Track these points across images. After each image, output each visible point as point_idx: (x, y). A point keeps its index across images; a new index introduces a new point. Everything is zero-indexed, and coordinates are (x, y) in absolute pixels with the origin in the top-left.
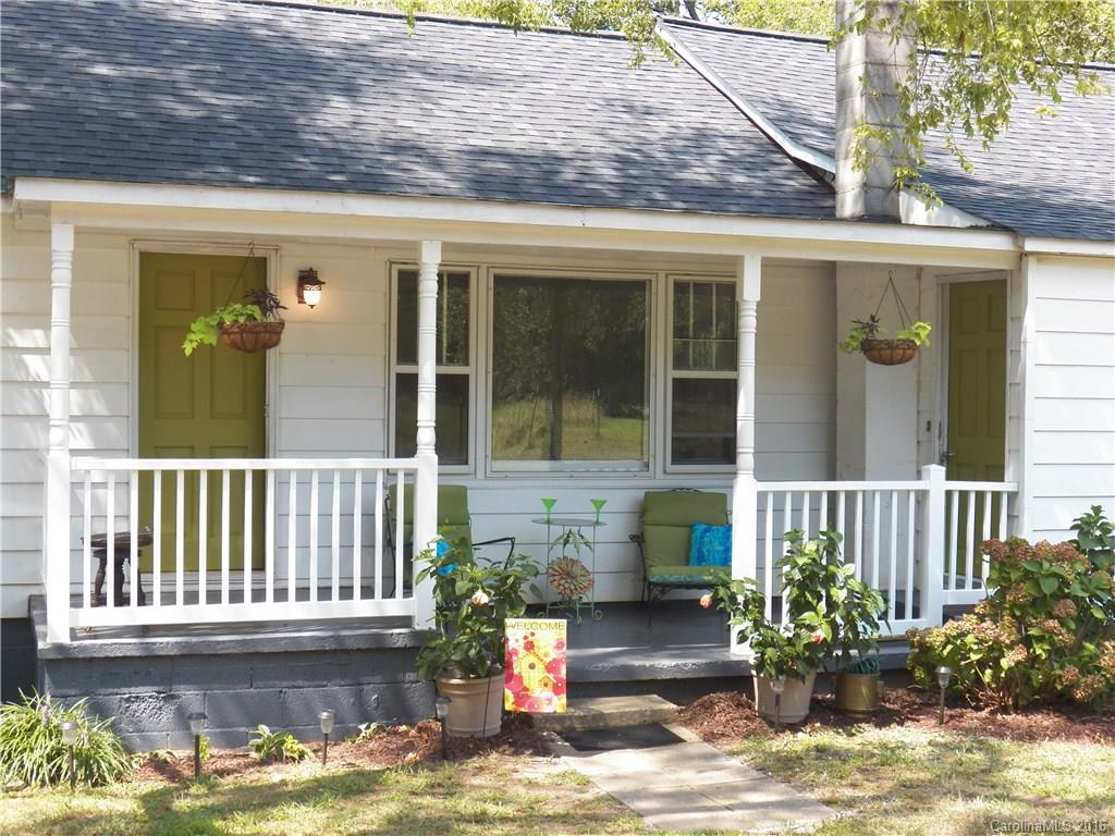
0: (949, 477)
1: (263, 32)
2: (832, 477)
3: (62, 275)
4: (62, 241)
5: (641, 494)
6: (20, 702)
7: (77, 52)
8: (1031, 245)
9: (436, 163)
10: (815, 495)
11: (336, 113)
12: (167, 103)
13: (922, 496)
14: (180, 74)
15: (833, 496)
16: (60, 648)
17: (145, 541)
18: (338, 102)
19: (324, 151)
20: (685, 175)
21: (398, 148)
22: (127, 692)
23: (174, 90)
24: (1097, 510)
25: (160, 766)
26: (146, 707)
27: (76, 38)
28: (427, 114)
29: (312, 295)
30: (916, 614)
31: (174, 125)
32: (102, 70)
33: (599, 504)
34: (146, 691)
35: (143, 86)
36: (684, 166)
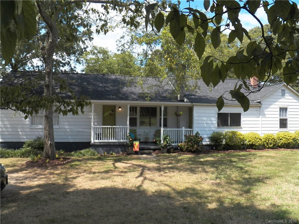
0: (185, 128)
1: (119, 79)
2: (178, 128)
3: (93, 109)
4: (93, 105)
5: (156, 130)
6: (88, 148)
7: (98, 83)
8: (193, 104)
9: (135, 94)
10: (176, 130)
11: (125, 89)
12: (107, 89)
13: (182, 130)
14: (109, 85)
15: (178, 130)
16: (92, 144)
17: (101, 134)
18: (125, 88)
19: (123, 94)
20: (163, 95)
21: (131, 93)
22: (99, 148)
23: (108, 87)
24: (198, 132)
25: (101, 155)
26: (100, 149)
27: (99, 81)
28: (135, 89)
29: (120, 109)
30: (182, 142)
31: (107, 91)
32: (101, 85)
33: (150, 131)
34: (101, 148)
35: (105, 87)
36: (163, 94)
